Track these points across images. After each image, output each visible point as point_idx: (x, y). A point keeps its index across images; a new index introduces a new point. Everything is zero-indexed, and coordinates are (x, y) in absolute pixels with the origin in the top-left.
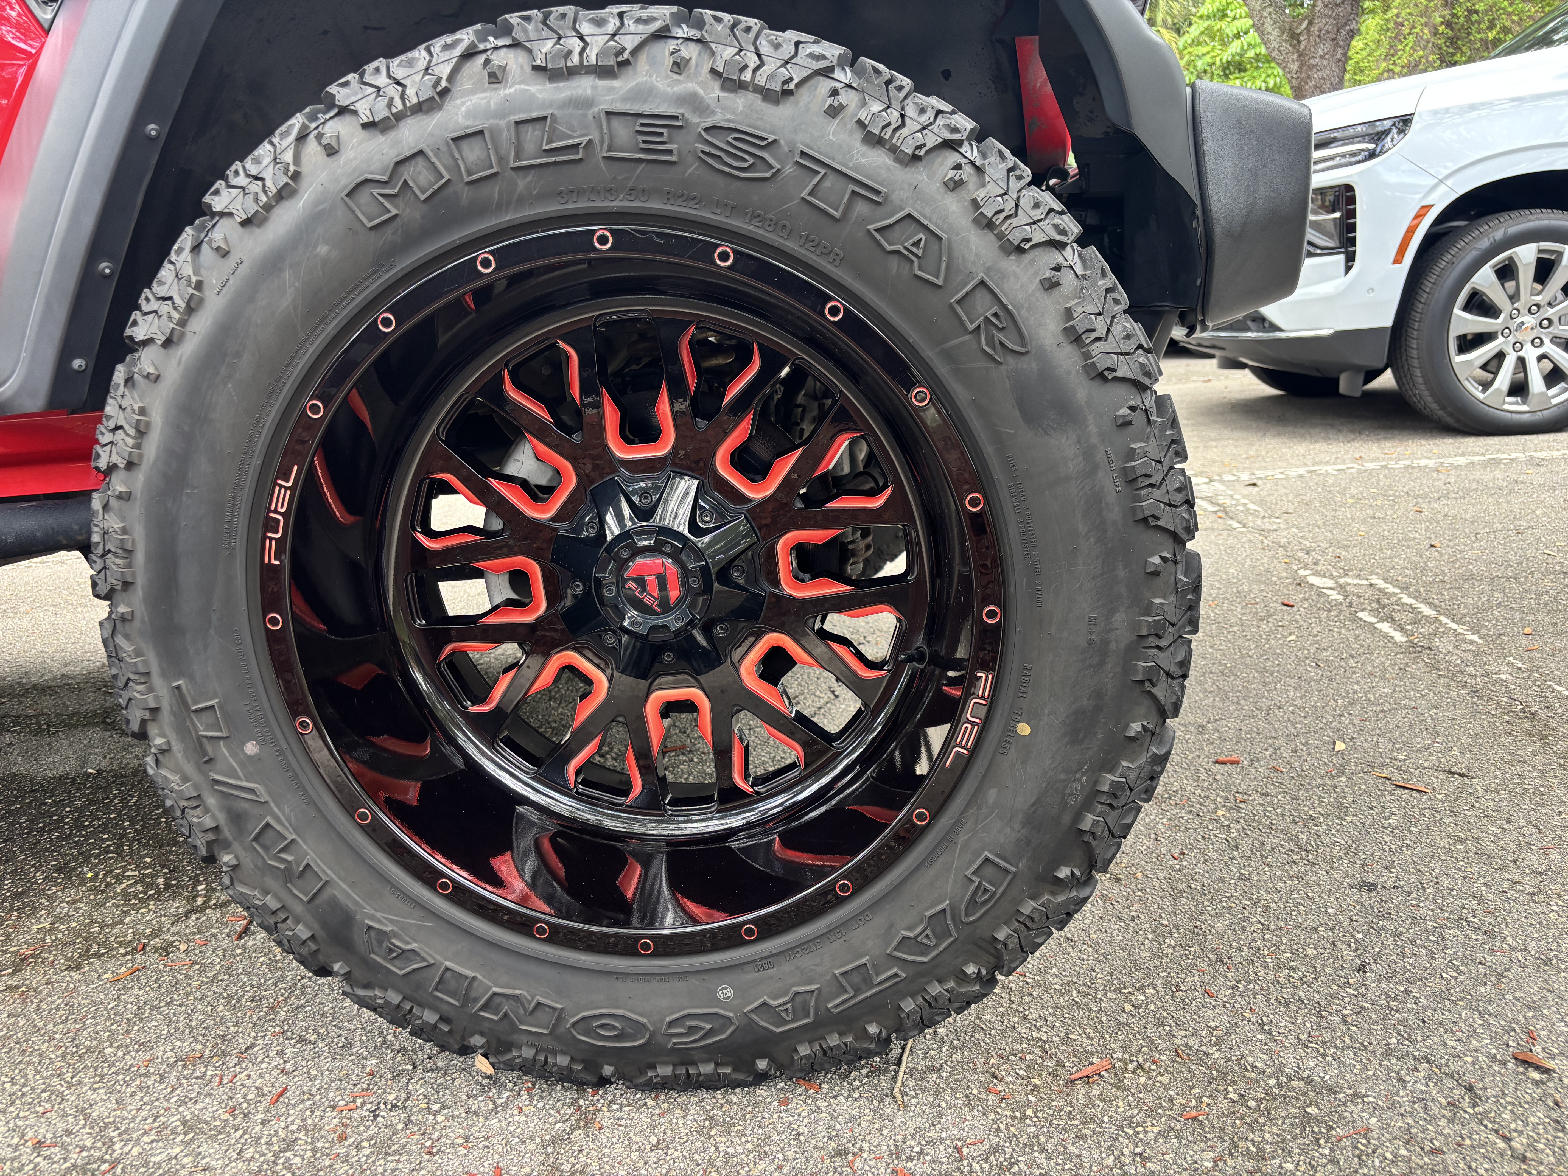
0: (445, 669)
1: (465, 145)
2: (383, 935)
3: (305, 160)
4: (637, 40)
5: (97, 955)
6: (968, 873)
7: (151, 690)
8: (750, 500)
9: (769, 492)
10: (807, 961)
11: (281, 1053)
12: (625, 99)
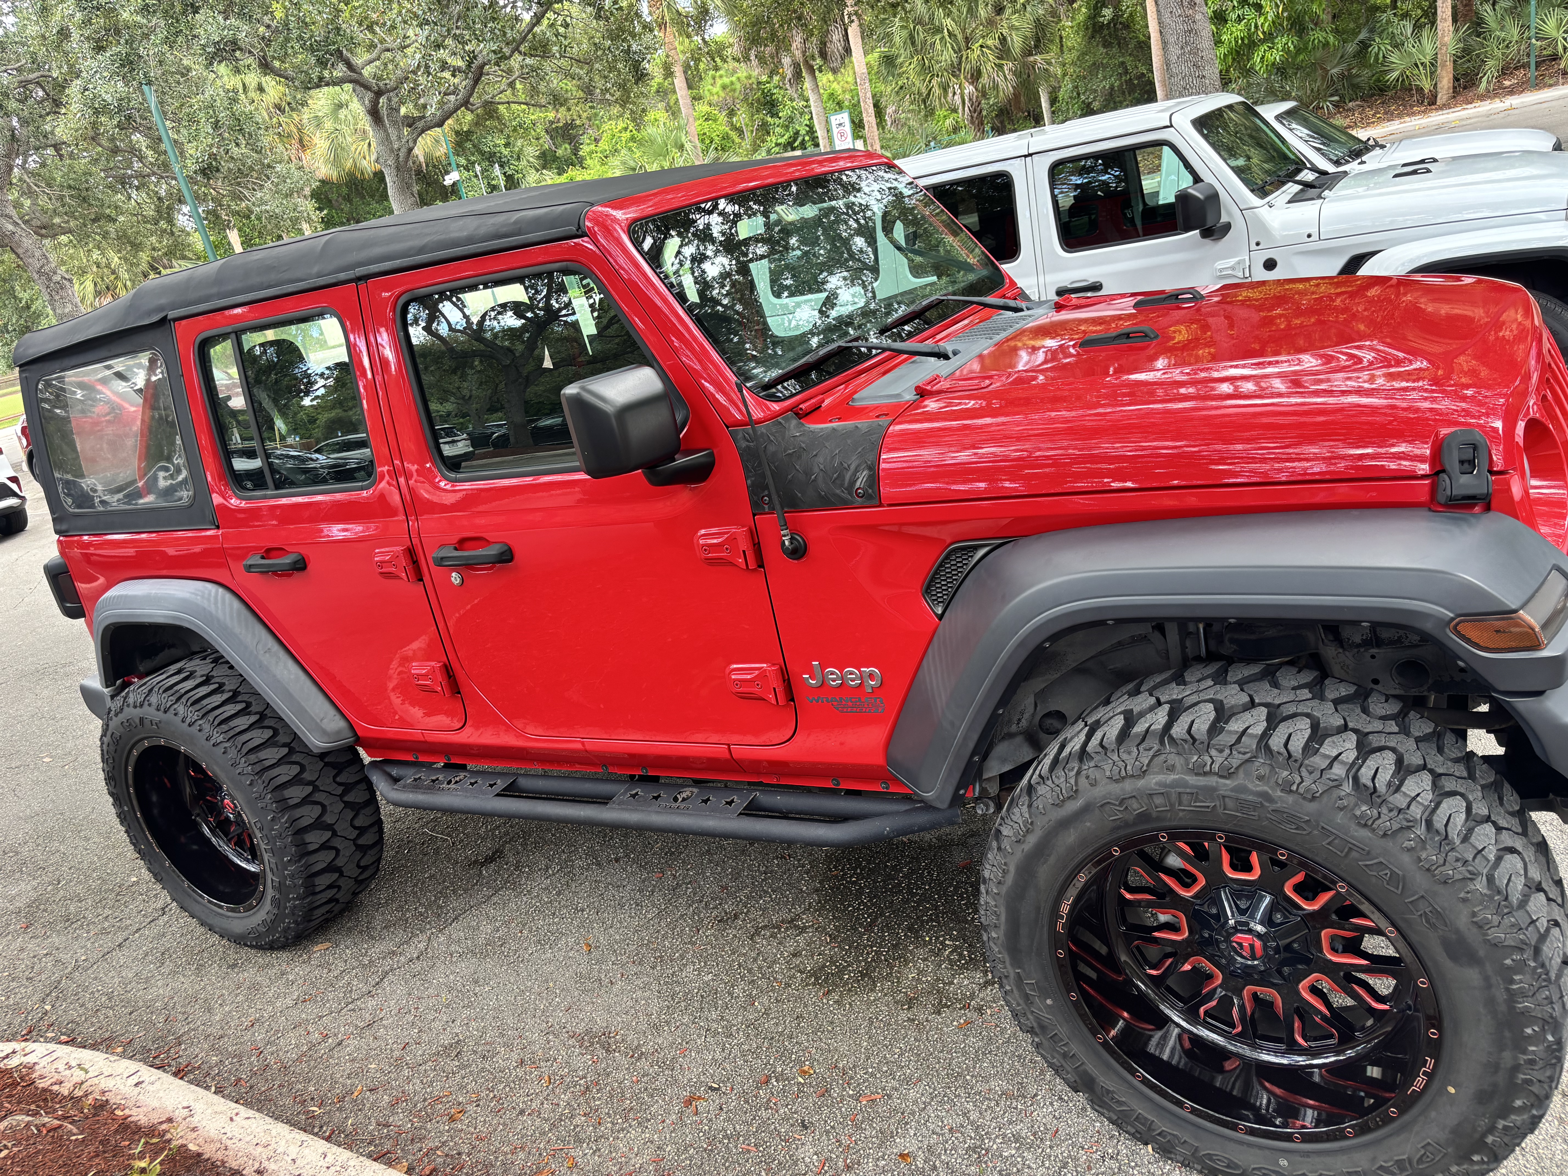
0: (1135, 950)
1: (1155, 797)
2: (1108, 1092)
3: (1080, 783)
4: (1239, 762)
5: (946, 1006)
6: (1419, 1146)
7: (1005, 968)
8: (1304, 909)
9: (1316, 908)
10: (1329, 1160)
11: (1051, 1104)
12: (1232, 790)
